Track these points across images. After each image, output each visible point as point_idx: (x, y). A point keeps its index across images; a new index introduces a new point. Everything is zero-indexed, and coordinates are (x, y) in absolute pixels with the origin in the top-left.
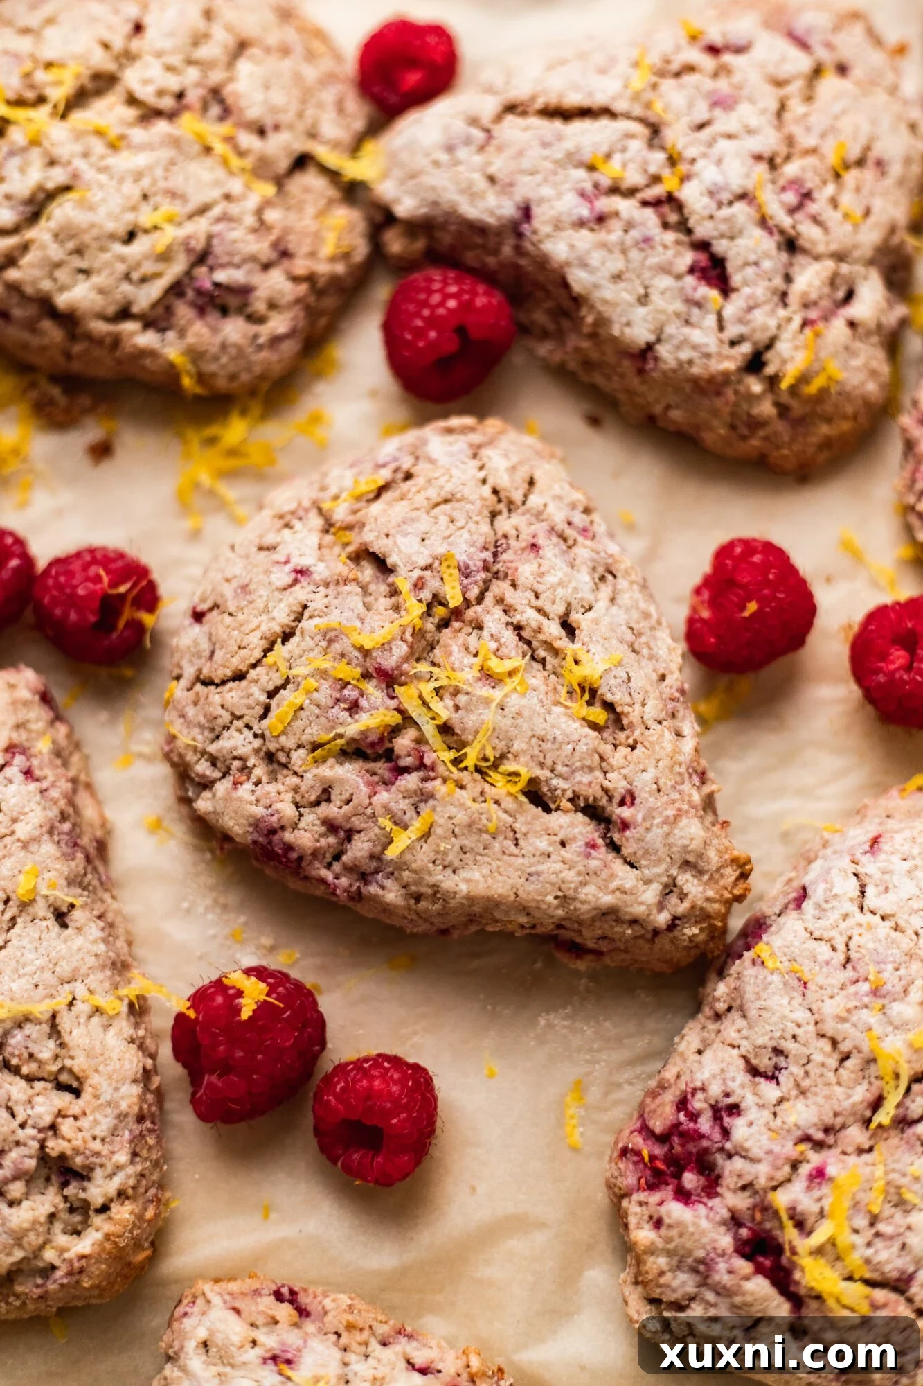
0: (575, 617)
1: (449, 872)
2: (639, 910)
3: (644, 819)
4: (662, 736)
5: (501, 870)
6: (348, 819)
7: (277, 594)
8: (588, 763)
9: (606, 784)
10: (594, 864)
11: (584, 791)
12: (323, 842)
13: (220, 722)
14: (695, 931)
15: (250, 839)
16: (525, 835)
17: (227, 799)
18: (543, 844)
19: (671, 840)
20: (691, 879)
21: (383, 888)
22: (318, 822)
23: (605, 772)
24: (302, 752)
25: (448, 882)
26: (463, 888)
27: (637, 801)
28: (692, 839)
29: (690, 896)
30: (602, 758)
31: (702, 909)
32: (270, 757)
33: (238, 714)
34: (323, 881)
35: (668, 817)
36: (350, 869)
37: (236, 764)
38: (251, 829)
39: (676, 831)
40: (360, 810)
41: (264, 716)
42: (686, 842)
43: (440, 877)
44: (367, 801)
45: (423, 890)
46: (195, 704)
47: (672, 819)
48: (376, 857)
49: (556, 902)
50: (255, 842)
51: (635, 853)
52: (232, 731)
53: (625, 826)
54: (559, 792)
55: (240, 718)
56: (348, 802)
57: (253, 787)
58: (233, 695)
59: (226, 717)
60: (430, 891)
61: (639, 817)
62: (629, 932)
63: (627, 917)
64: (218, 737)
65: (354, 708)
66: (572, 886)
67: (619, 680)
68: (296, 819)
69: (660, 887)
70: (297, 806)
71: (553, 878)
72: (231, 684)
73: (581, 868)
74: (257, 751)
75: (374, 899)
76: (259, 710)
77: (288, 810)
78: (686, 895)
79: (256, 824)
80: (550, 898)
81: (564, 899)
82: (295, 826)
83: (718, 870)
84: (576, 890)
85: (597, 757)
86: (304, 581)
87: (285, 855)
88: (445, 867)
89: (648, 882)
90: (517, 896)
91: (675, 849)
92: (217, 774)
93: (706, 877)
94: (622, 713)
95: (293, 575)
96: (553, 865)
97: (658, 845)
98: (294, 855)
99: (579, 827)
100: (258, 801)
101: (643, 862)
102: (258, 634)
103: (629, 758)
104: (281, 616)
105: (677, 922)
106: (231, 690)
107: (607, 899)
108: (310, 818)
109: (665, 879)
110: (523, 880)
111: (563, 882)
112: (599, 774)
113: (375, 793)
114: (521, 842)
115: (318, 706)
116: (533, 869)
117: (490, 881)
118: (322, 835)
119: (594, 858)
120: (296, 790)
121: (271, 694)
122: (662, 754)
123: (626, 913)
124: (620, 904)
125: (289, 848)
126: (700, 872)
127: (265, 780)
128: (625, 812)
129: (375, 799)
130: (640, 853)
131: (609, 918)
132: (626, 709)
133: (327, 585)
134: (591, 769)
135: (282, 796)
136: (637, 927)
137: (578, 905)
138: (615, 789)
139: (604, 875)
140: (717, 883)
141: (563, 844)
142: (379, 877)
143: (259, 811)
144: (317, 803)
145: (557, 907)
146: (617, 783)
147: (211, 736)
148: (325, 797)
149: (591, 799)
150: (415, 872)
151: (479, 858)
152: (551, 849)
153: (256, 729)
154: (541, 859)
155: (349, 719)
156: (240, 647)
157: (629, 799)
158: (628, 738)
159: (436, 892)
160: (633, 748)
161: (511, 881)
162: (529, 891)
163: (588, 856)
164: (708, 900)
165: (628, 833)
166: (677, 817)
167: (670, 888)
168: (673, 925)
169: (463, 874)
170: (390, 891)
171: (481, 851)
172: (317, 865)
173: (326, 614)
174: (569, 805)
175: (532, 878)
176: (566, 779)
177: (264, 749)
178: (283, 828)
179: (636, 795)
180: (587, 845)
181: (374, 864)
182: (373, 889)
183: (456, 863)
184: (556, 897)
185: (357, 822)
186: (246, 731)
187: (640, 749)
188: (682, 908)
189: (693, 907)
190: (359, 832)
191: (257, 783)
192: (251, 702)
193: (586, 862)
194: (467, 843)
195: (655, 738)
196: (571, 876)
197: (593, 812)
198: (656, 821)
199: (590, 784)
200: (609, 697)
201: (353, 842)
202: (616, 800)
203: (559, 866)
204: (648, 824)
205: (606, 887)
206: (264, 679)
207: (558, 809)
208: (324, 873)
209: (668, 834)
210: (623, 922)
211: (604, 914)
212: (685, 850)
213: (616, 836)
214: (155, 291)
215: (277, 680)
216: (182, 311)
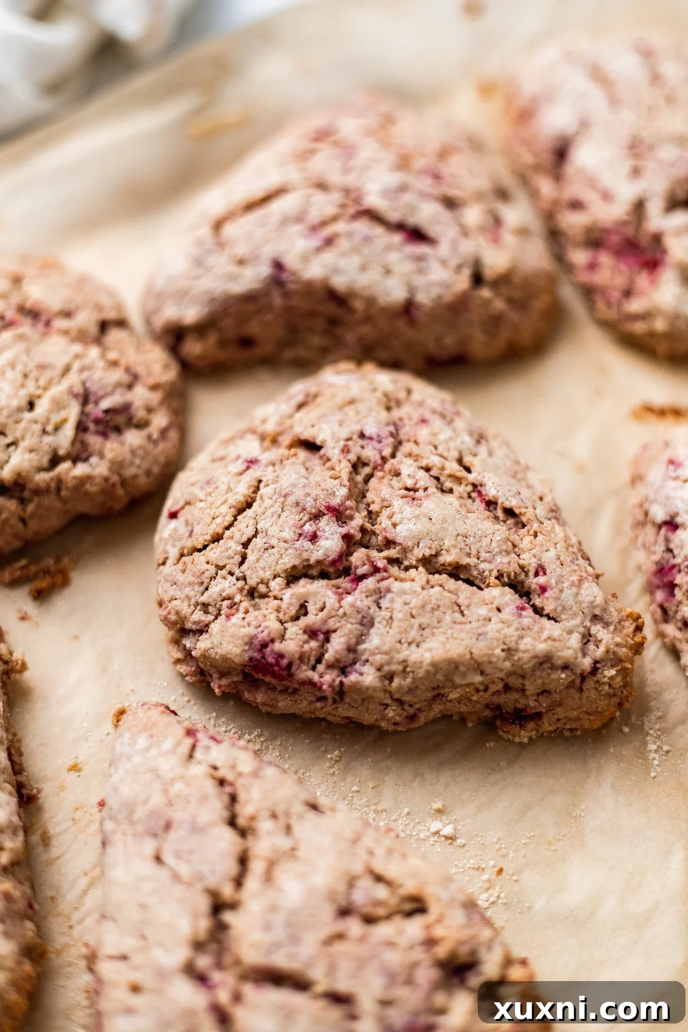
0: (467, 460)
1: (413, 647)
2: (567, 654)
3: (556, 583)
4: (553, 527)
5: (455, 635)
6: (325, 621)
7: (235, 478)
8: (504, 548)
9: (521, 562)
10: (526, 621)
11: (505, 569)
12: (306, 647)
13: (207, 574)
14: (613, 672)
15: (246, 657)
16: (468, 606)
17: (223, 631)
18: (483, 611)
19: (580, 598)
20: (602, 629)
21: (361, 674)
22: (301, 632)
23: (519, 556)
24: (278, 580)
25: (414, 655)
26: (428, 657)
27: (548, 571)
28: (595, 597)
29: (604, 642)
30: (514, 546)
31: (614, 653)
32: (252, 593)
33: (221, 564)
34: (311, 683)
35: (573, 582)
36: (330, 666)
37: (226, 603)
38: (247, 648)
39: (582, 591)
40: (333, 613)
41: (242, 563)
42: (592, 599)
43: (406, 653)
44: (337, 605)
45: (395, 667)
46: (183, 571)
47: (577, 583)
48: (351, 649)
49: (503, 654)
50: (251, 659)
51: (555, 610)
52: (219, 579)
53: (543, 589)
54: (487, 573)
55: (222, 568)
56: (322, 609)
57: (243, 616)
58: (214, 553)
59: (212, 569)
60: (400, 668)
61: (553, 582)
62: (563, 676)
63: (560, 662)
64: (207, 589)
65: (314, 538)
66: (513, 639)
67: (513, 493)
68: (283, 631)
69: (580, 636)
70: (282, 623)
71: (497, 635)
72: (211, 546)
73: (517, 625)
74: (241, 590)
75: (357, 688)
76: (238, 559)
77: (274, 626)
78: (600, 641)
79: (250, 642)
80: (498, 651)
81: (509, 651)
82: (282, 637)
83: (620, 622)
84: (517, 642)
85: (510, 544)
86: (254, 467)
87: (277, 664)
88: (410, 644)
89: (570, 632)
90: (471, 654)
91: (584, 605)
92: (210, 618)
93: (612, 628)
94: (521, 514)
95: (245, 465)
96: (493, 628)
97: (571, 602)
98: (285, 662)
99: (508, 597)
100: (249, 625)
101: (563, 617)
102: (226, 506)
103: (534, 542)
104: (242, 490)
105: (598, 665)
106: (212, 549)
107: (542, 647)
108: (293, 629)
109: (582, 630)
110: (474, 640)
111: (506, 637)
112: (513, 555)
113: (342, 599)
114: (466, 612)
115: (285, 542)
116: (480, 631)
117: (448, 646)
118: (306, 642)
119: (525, 617)
120: (278, 610)
121: (245, 545)
122: (557, 539)
123: (559, 657)
124: (554, 650)
125: (281, 656)
126: (606, 625)
127: (251, 609)
128: (541, 580)
129: (343, 603)
130: (559, 609)
131: (545, 666)
132: (523, 510)
133: (274, 465)
134: (508, 553)
135: (268, 617)
136: (569, 672)
137: (520, 655)
138: (529, 564)
139: (536, 628)
140: (621, 632)
141: (499, 610)
142: (357, 666)
143: (251, 631)
144: (296, 618)
145: (504, 660)
146: (529, 560)
147: (202, 588)
148: (303, 611)
149: (513, 574)
150: (386, 653)
151: (435, 630)
152: (491, 614)
153: (238, 573)
154: (484, 622)
155: (312, 547)
156: (214, 518)
157: (540, 570)
158: (529, 531)
159: (405, 667)
160: (535, 535)
161: (465, 642)
162: (480, 649)
163: (520, 616)
164: (617, 645)
165: (547, 594)
166: (581, 580)
167: (587, 638)
168: (594, 670)
169: (424, 646)
170: (368, 674)
171: (436, 624)
172: (304, 667)
173: (277, 482)
174: (497, 582)
175: (481, 637)
176: (490, 562)
177: (247, 587)
178: (272, 641)
179: (546, 567)
180: (517, 607)
181: (351, 656)
182: (353, 678)
183: (418, 638)
184: (503, 650)
185: (332, 624)
186: (229, 577)
187: (540, 537)
188: (600, 652)
189: (608, 651)
190: (335, 631)
191: (247, 612)
192: (230, 552)
193: (520, 620)
194: (424, 620)
195: (549, 529)
196: (511, 631)
197: (517, 586)
198: (565, 585)
199: (509, 563)
200: (508, 505)
201: (332, 640)
202: (531, 574)
203: (500, 626)
204: (560, 587)
205: (540, 637)
206: (237, 535)
207: (488, 586)
208: (310, 674)
209: (577, 594)
210: (557, 669)
211: (541, 664)
212: (592, 605)
213: (537, 601)
214: (68, 431)
215: (250, 532)
216: (94, 440)
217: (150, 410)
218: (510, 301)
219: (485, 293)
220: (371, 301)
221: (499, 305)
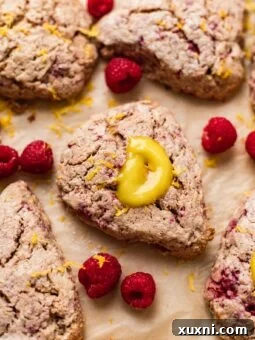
0: (174, 158)
1: (132, 223)
2: (183, 240)
4: (194, 192)
5: (147, 224)
6: (106, 206)
7: (92, 142)
8: (173, 197)
9: (178, 204)
11: (171, 205)
12: (98, 211)
13: (73, 175)
14: (198, 247)
16: (154, 215)
17: (73, 197)
18: (158, 218)
19: (194, 221)
20: (198, 233)
21: (113, 226)
22: (97, 206)
23: (178, 201)
24: (95, 186)
25: (131, 226)
26: (135, 228)
27: (186, 209)
28: (200, 222)
30: (178, 197)
31: (200, 241)
32: (86, 186)
33: (78, 173)
34: (96, 223)
35: (194, 215)
36: (104, 220)
37: (76, 187)
38: (78, 206)
39: (196, 219)
40: (109, 203)
41: (85, 175)
42: (198, 222)
43: (129, 224)
44: (111, 201)
45: (124, 227)
48: (112, 217)
51: (184, 224)
52: (76, 178)
53: (182, 216)
54: (164, 205)
55: (79, 175)
56: (106, 201)
58: (78, 168)
59: (75, 174)
61: (186, 214)
62: (180, 245)
64: (72, 179)
65: (110, 175)
67: (184, 176)
68: (91, 204)
69: (189, 234)
70: (92, 201)
71: (161, 228)
72: (77, 165)
73: (168, 226)
74: (82, 184)
75: (110, 230)
76: (84, 173)
77: (89, 201)
78: (196, 237)
79: (80, 204)
80: (159, 233)
81: (163, 234)
82: (91, 206)
83: (206, 231)
84: (166, 232)
85: (176, 196)
86: (100, 140)
87: (87, 214)
89: (186, 232)
90: (150, 232)
91: (195, 224)
92: (71, 190)
93: (202, 233)
94: (184, 185)
95: (98, 138)
96: (160, 225)
97: (190, 222)
98: (89, 214)
99: (169, 215)
100: (81, 198)
101: (186, 226)
102: (86, 152)
103: (185, 197)
104: (93, 148)
105: (193, 244)
107: (174, 236)
109: (191, 232)
110: (152, 227)
111: (163, 229)
112: (176, 201)
113: (114, 200)
114: (153, 217)
116: (155, 225)
117: (143, 227)
119: (172, 224)
120: (92, 196)
121: (88, 169)
122: (194, 197)
123: (180, 240)
124: (178, 237)
125: (88, 212)
126: (201, 231)
127: (83, 192)
128: (182, 212)
131: (175, 241)
133: (107, 141)
134: (174, 199)
135: (88, 198)
136: (182, 245)
137: (166, 236)
139: (175, 229)
140: (205, 235)
141: (164, 219)
142: (112, 223)
143: (81, 201)
144: (97, 201)
145: (161, 236)
146: (180, 204)
147: (70, 179)
148: (100, 199)
149: (173, 208)
150: (122, 222)
151: (140, 220)
152: (161, 220)
153: (83, 178)
154: (158, 222)
155: (109, 178)
156: (81, 156)
157: (183, 209)
158: (185, 192)
159: (127, 229)
160: (186, 195)
161: (149, 227)
162: (153, 231)
163: (170, 223)
164: (202, 239)
165: (182, 218)
166: (196, 215)
167: (192, 235)
169: (136, 224)
170: (115, 227)
171: (141, 218)
172: (95, 218)
173: (106, 149)
174: (167, 209)
175: (155, 227)
176: (167, 201)
177: (84, 184)
178: (87, 206)
180: (171, 220)
181: (111, 219)
182: (110, 226)
183: (134, 221)
184: (161, 233)
185: (108, 207)
186: (80, 178)
187: (188, 195)
188: (195, 240)
189: (198, 241)
190: (108, 210)
191: (81, 193)
192: (82, 170)
193: (170, 225)
196: (166, 228)
197: (174, 211)
198: (190, 216)
199: (173, 203)
200: (181, 180)
201: (106, 212)
202: (180, 209)
203: (162, 225)
204: (188, 216)
205: (175, 232)
206: (86, 165)
207: (164, 209)
208: (97, 220)
210: (178, 243)
211: (173, 240)
212: (197, 224)
213: (179, 218)
214: (43, 72)
215: (90, 165)
216: (51, 77)
217: (75, 73)
218: (218, 83)
219: (210, 77)
220: (167, 65)
221: (213, 83)
